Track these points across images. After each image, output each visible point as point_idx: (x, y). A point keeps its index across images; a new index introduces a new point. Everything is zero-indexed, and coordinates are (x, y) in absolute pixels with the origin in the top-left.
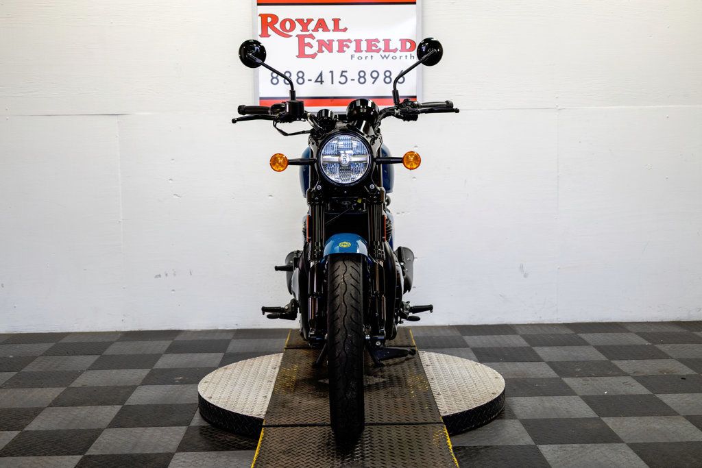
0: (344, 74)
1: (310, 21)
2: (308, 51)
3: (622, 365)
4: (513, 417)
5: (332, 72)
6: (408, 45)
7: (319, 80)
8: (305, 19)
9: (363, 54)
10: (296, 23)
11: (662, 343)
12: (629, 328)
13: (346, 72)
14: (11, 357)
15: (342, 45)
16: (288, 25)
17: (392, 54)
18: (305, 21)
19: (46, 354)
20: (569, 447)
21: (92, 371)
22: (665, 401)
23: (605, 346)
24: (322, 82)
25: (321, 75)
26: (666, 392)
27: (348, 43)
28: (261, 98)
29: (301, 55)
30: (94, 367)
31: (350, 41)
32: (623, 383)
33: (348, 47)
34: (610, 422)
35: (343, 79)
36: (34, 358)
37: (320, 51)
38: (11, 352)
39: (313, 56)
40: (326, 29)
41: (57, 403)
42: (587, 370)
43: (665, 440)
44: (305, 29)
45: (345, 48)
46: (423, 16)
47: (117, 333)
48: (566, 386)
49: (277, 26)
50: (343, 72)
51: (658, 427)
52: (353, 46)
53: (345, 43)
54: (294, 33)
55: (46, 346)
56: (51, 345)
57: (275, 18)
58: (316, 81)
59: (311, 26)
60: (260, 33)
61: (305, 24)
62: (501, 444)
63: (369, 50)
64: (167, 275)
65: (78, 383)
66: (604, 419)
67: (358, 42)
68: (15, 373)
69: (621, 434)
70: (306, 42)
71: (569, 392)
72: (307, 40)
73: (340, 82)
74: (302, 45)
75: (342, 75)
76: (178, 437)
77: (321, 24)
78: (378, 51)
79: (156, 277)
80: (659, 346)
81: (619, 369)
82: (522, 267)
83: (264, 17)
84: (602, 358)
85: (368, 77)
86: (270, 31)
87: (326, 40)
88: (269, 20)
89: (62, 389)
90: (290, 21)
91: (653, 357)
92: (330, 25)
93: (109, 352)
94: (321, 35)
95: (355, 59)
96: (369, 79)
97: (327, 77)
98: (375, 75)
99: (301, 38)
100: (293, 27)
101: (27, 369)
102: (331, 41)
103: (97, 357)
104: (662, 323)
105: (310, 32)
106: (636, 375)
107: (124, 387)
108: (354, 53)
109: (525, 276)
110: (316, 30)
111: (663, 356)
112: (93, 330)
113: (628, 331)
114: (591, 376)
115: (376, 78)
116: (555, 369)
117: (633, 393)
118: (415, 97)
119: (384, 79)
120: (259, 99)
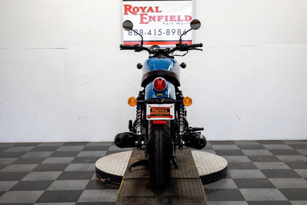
0: (160, 31)
1: (145, 8)
2: (145, 21)
3: (280, 157)
4: (230, 178)
5: (155, 30)
6: (188, 18)
7: (149, 33)
8: (144, 7)
9: (169, 22)
10: (140, 8)
11: (299, 149)
12: (285, 142)
14: (16, 152)
15: (160, 18)
16: (136, 10)
17: (181, 22)
18: (144, 8)
19: (31, 151)
20: (252, 190)
21: (50, 158)
22: (297, 172)
23: (273, 150)
25: (150, 31)
26: (298, 168)
27: (162, 18)
28: (124, 41)
29: (142, 22)
30: (51, 156)
31: (163, 16)
32: (279, 165)
33: (162, 19)
34: (272, 180)
35: (160, 33)
36: (26, 152)
37: (150, 21)
38: (17, 150)
39: (147, 23)
40: (152, 11)
41: (35, 170)
42: (264, 159)
43: (294, 187)
44: (143, 11)
45: (161, 20)
46: (195, 6)
47: (61, 143)
48: (254, 165)
49: (131, 10)
51: (292, 182)
52: (164, 18)
53: (161, 17)
54: (139, 13)
55: (31, 148)
56: (33, 147)
57: (130, 7)
58: (148, 34)
59: (146, 10)
60: (124, 13)
61: (143, 9)
62: (223, 188)
63: (171, 20)
64: (83, 118)
65: (44, 162)
66: (269, 179)
67: (166, 17)
68: (18, 158)
69: (275, 185)
70: (144, 17)
71: (255, 168)
72: (144, 16)
73: (158, 34)
74: (142, 18)
76: (85, 184)
77: (150, 9)
78: (175, 21)
79: (79, 118)
80: (297, 150)
81: (278, 159)
82: (238, 115)
83: (126, 6)
84: (272, 154)
85: (171, 32)
86: (128, 12)
87: (152, 16)
88: (128, 7)
89: (37, 165)
90: (137, 7)
91: (294, 154)
92: (154, 9)
93: (58, 150)
94: (150, 14)
95: (165, 24)
97: (153, 32)
98: (174, 31)
99: (141, 15)
100: (138, 10)
101: (23, 157)
102: (155, 17)
103: (53, 152)
104: (300, 141)
105: (146, 13)
106: (285, 161)
107: (63, 164)
108: (164, 22)
109: (239, 119)
110: (148, 11)
111: (299, 154)
112: (51, 141)
113: (284, 144)
114: (265, 161)
115: (174, 33)
116: (250, 159)
117: (283, 169)
118: (191, 41)
119: (178, 33)
120: (123, 41)
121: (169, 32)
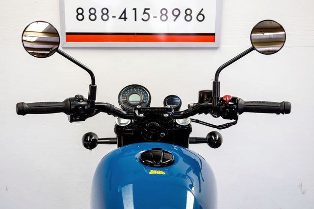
0: (147, 11)
5: (135, 9)
7: (123, 16)
13: (149, 9)
24: (125, 19)
25: (124, 12)
28: (67, 34)
35: (146, 17)
50: (145, 9)
58: (120, 18)
73: (143, 19)
75: (144, 13)
82: (301, 185)
85: (170, 14)
96: (171, 17)
97: (130, 14)
98: (176, 13)
109: (303, 193)
115: (177, 16)
118: (214, 34)
119: (185, 17)
120: (65, 34)
121: (165, 15)
